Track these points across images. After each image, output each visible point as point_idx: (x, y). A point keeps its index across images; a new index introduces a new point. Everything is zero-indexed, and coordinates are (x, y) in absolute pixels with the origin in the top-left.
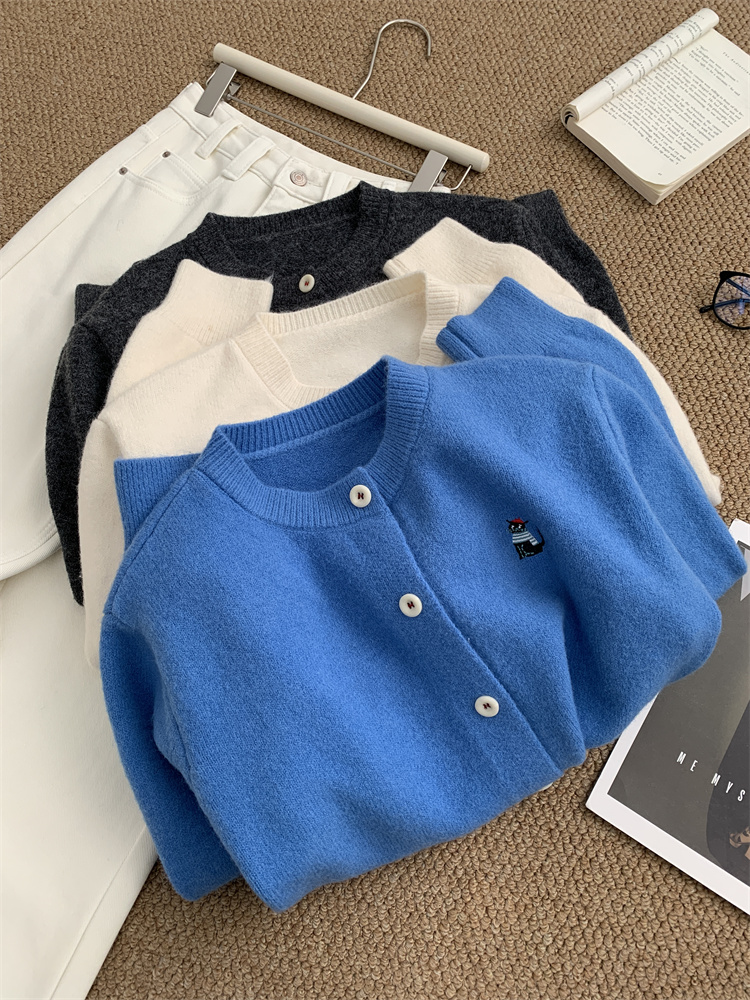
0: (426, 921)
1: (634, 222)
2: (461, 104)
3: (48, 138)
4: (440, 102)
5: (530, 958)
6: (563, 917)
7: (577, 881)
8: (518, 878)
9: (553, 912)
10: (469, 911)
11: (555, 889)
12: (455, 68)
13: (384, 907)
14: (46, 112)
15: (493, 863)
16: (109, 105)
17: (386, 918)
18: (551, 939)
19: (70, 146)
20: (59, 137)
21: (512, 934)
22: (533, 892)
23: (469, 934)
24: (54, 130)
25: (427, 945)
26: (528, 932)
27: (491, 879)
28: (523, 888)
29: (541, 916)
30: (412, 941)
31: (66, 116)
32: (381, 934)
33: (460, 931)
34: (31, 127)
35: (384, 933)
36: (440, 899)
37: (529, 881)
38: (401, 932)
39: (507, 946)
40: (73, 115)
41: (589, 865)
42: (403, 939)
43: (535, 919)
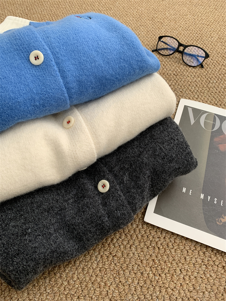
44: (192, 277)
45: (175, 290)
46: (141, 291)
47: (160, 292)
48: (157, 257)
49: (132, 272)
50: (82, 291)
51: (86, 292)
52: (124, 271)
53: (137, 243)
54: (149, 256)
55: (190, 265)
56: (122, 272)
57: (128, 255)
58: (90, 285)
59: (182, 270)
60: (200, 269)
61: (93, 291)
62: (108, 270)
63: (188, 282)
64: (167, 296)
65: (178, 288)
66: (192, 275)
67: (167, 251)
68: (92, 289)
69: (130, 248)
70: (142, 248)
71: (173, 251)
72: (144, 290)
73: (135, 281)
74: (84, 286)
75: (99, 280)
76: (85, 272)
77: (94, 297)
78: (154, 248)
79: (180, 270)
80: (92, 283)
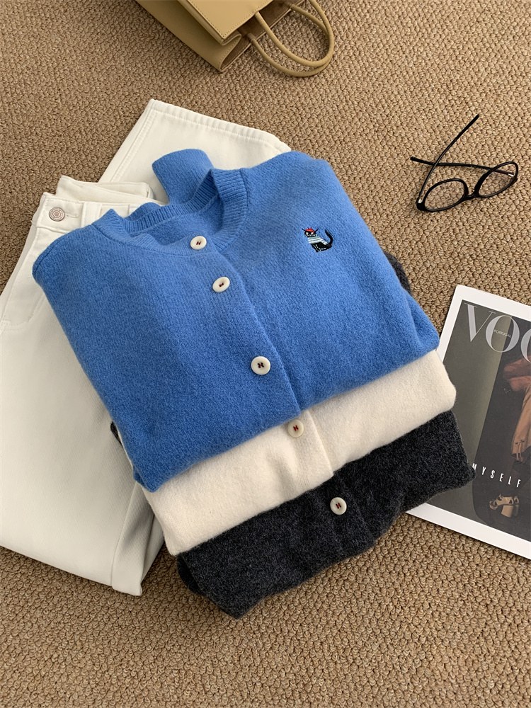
0: (402, 676)
1: (515, 135)
2: (375, 44)
3: (55, 86)
4: (358, 44)
5: (479, 698)
6: (500, 668)
7: (509, 642)
8: (466, 641)
9: (493, 665)
10: (432, 667)
11: (493, 648)
12: (368, 15)
13: (370, 668)
14: (51, 65)
15: (447, 632)
16: (99, 57)
17: (372, 676)
18: (493, 684)
19: (72, 93)
20: (63, 86)
21: (464, 682)
22: (478, 651)
23: (434, 684)
24: (58, 79)
25: (403, 692)
26: (476, 680)
27: (447, 643)
28: (470, 649)
29: (485, 668)
30: (392, 691)
31: (66, 68)
32: (370, 687)
33: (427, 682)
34: (40, 78)
35: (372, 687)
36: (410, 660)
37: (474, 643)
38: (384, 685)
39: (461, 691)
40: (72, 67)
41: (517, 630)
42: (386, 690)
43: (481, 670)
44: (443, 614)
45: (419, 626)
46: (377, 625)
47: (401, 627)
48: (401, 586)
49: (367, 601)
50: (306, 618)
51: (310, 620)
52: (357, 599)
53: (376, 566)
54: (391, 584)
55: (442, 599)
56: (355, 600)
57: (363, 580)
58: (315, 612)
59: (432, 604)
60: (455, 605)
61: (319, 620)
62: (337, 596)
63: (437, 620)
64: (409, 633)
65: (424, 625)
66: (444, 612)
67: (415, 579)
68: (317, 616)
69: (367, 571)
70: (382, 573)
71: (423, 580)
72: (381, 623)
73: (370, 612)
74: (307, 613)
75: (325, 607)
76: (309, 597)
77: (319, 626)
78: (399, 573)
79: (429, 604)
80: (318, 610)
